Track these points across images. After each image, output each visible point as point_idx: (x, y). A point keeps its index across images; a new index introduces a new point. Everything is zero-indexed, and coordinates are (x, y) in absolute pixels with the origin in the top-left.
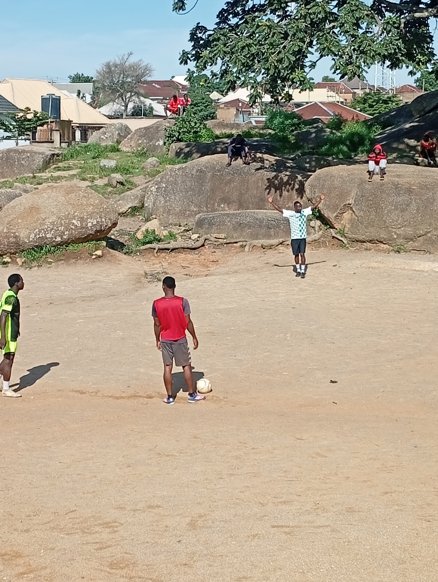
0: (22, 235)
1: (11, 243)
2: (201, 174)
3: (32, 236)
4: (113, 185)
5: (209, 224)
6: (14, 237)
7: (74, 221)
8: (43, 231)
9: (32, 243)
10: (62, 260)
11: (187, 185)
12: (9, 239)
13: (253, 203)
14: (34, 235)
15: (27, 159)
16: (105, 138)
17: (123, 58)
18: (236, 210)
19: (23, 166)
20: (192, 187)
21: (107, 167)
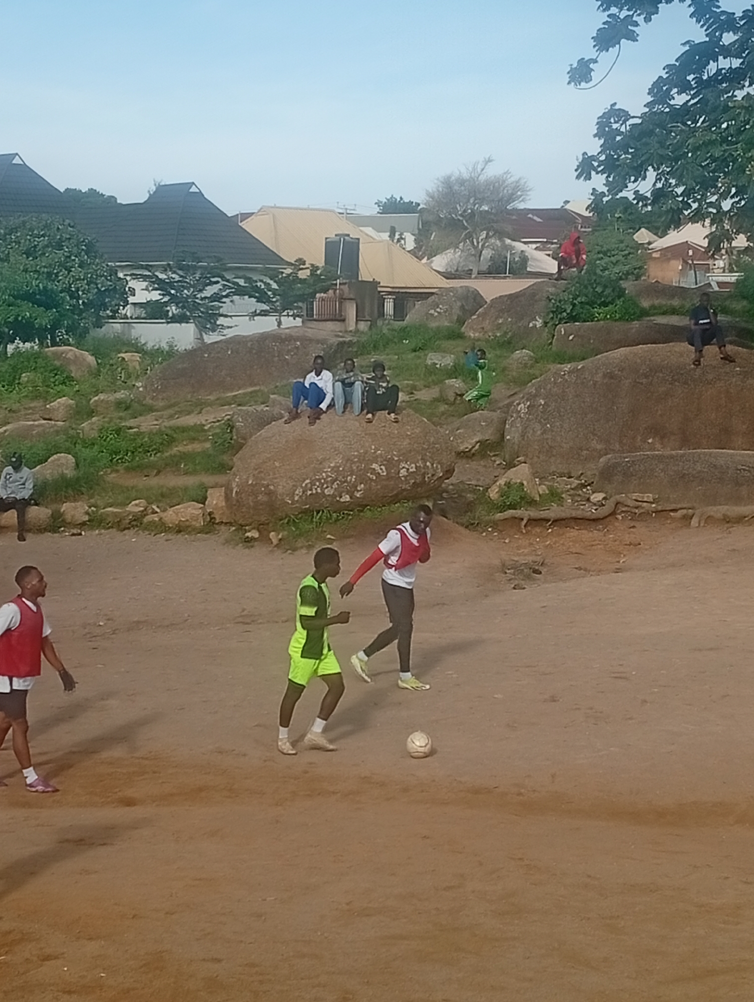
0: (280, 490)
1: (261, 504)
2: (612, 381)
3: (299, 491)
4: (448, 399)
5: (624, 474)
6: (266, 494)
7: (374, 466)
8: (318, 484)
9: (297, 505)
10: (351, 536)
11: (584, 402)
12: (257, 497)
13: (709, 437)
14: (301, 490)
15: (295, 351)
16: (436, 314)
17: (474, 169)
18: (677, 450)
19: (288, 363)
20: (594, 406)
21: (438, 366)
